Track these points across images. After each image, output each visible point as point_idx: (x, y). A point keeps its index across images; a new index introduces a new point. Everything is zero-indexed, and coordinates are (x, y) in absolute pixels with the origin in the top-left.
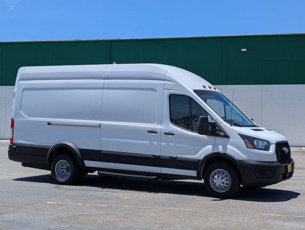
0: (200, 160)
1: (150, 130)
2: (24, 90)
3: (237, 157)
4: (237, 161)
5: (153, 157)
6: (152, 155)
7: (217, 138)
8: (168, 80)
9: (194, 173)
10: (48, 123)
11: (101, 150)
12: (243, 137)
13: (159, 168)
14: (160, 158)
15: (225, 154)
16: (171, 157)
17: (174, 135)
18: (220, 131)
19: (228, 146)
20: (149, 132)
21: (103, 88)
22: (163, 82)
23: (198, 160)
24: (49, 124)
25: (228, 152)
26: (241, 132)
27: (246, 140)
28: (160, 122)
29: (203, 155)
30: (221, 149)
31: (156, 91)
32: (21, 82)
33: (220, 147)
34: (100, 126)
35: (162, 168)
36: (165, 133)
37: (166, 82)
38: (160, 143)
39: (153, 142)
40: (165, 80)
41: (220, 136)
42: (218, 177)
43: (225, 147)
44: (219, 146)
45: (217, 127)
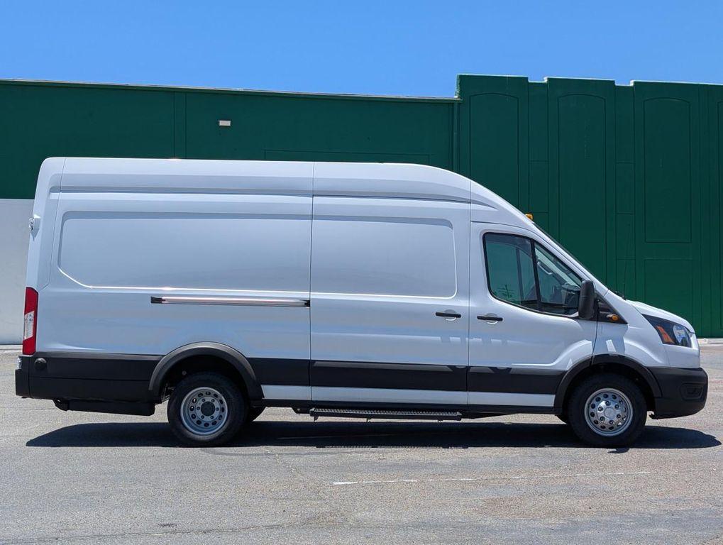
0: (565, 372)
1: (442, 311)
2: (68, 215)
3: (646, 363)
4: (645, 370)
5: (450, 370)
6: (448, 366)
7: (600, 324)
8: (476, 201)
9: (548, 400)
10: (152, 298)
11: (312, 359)
12: (654, 321)
13: (466, 393)
14: (471, 371)
15: (622, 358)
16: (496, 368)
17: (500, 319)
18: (608, 310)
19: (626, 341)
20: (438, 314)
21: (312, 217)
22: (466, 206)
23: (560, 371)
24: (156, 300)
25: (628, 353)
26: (649, 312)
27: (658, 327)
28: (465, 293)
29: (571, 360)
30: (611, 348)
31: (451, 226)
32: (55, 196)
33: (609, 343)
34: (308, 303)
35: (471, 393)
36: (479, 318)
37: (474, 206)
38: (467, 339)
39: (451, 338)
40: (470, 202)
41: (610, 320)
42: (607, 404)
43: (619, 342)
44: (607, 342)
45: (600, 303)
